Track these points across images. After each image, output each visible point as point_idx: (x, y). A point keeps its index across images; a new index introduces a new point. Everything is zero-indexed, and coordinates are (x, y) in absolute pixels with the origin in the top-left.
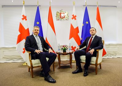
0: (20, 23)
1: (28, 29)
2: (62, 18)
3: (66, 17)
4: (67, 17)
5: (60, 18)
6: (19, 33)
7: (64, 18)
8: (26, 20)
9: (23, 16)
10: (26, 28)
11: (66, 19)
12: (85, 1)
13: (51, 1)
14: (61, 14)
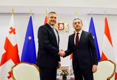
0: (7, 38)
1: (17, 45)
2: (61, 30)
3: (65, 28)
4: (68, 28)
5: (59, 29)
6: (4, 51)
7: (64, 30)
8: (15, 33)
9: (11, 28)
10: (14, 45)
11: (66, 31)
12: (90, 10)
13: (48, 9)
14: (60, 25)
